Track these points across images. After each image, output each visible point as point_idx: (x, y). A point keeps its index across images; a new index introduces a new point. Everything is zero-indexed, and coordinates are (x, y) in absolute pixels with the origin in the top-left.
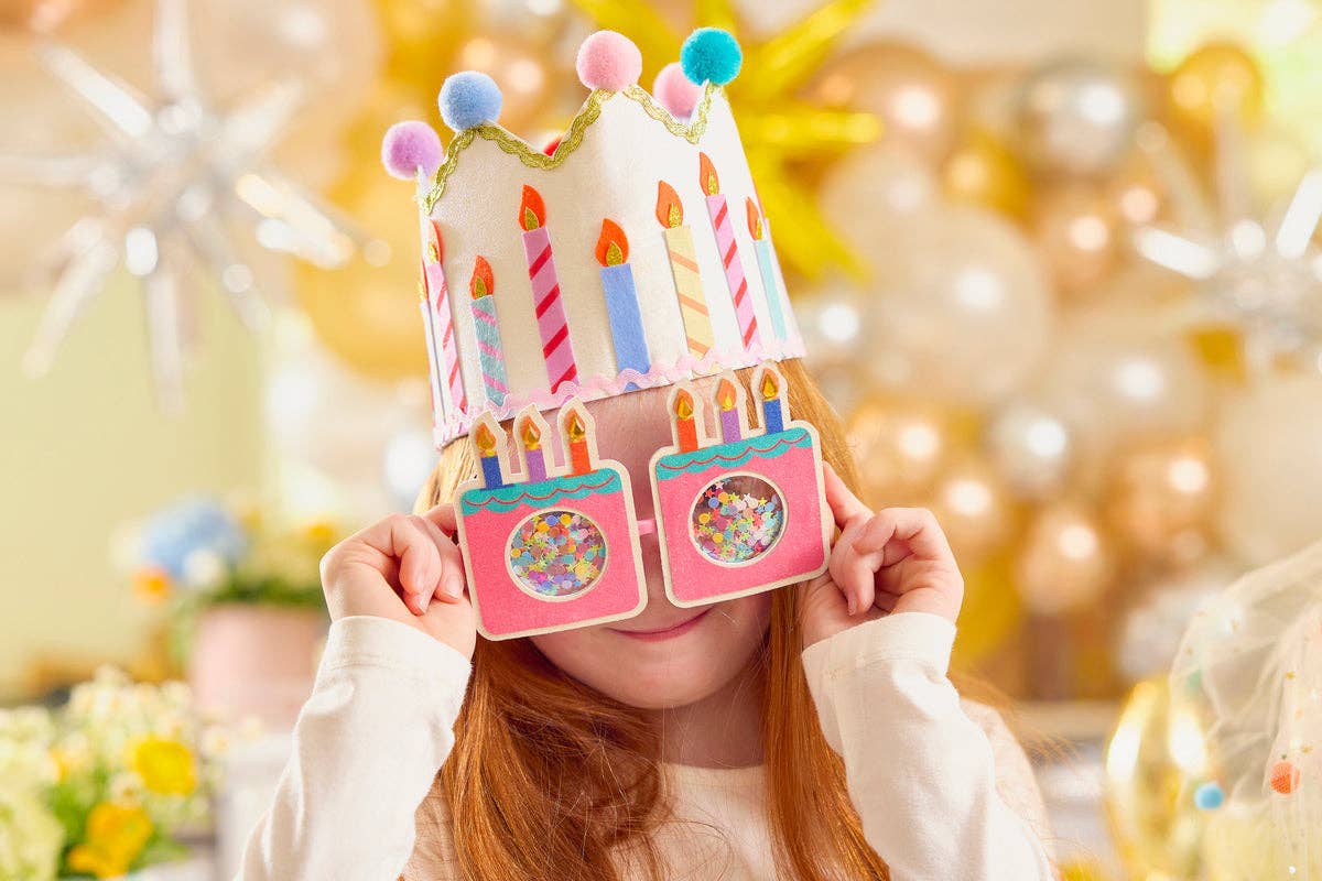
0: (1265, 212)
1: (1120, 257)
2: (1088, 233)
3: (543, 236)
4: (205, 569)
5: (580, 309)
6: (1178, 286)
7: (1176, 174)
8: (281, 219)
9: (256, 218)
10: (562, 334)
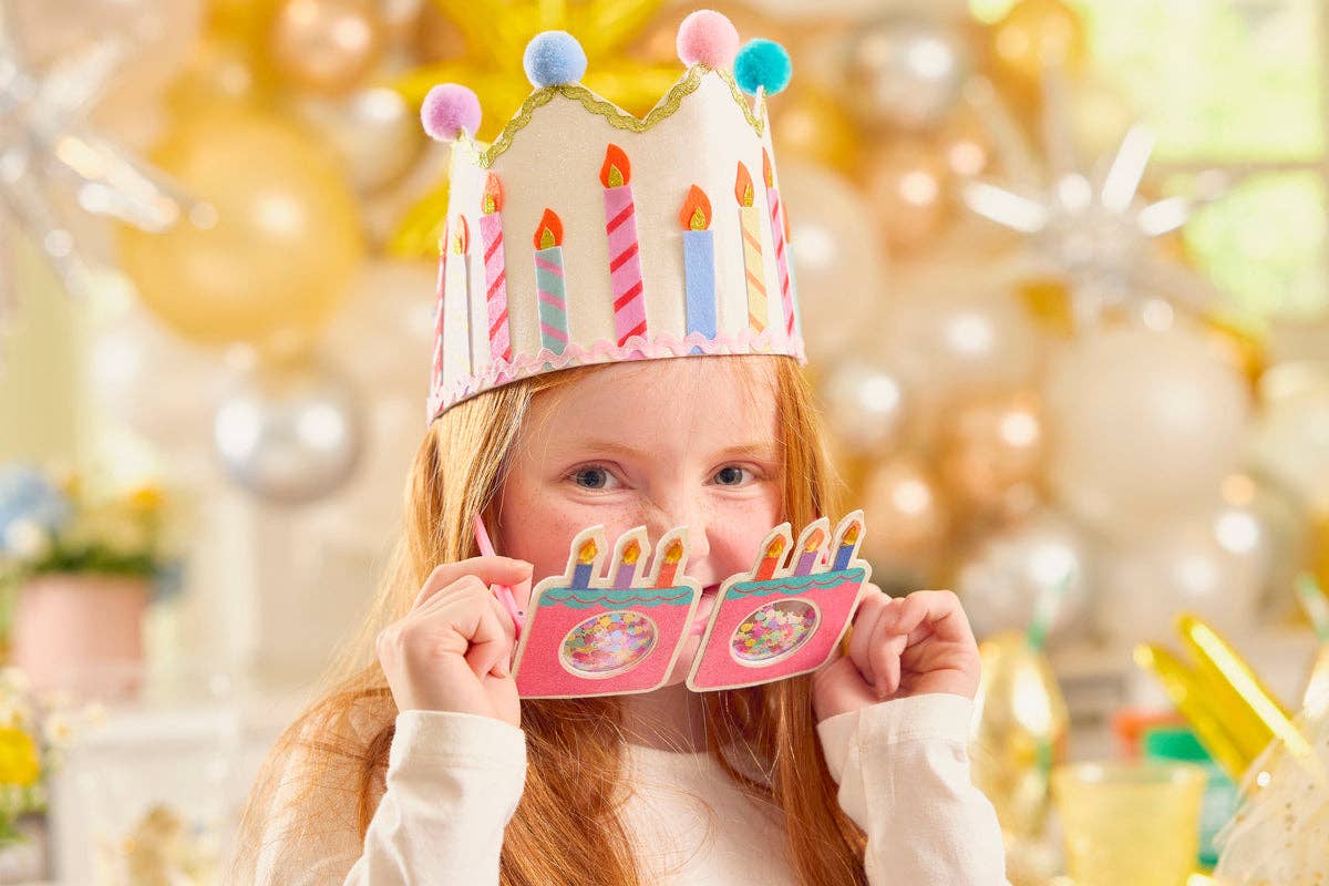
0: (1092, 165)
1: (949, 211)
2: (917, 188)
3: (627, 194)
4: (27, 539)
5: (656, 267)
6: (1006, 240)
7: (1004, 130)
8: (102, 181)
9: (79, 181)
10: (636, 290)
